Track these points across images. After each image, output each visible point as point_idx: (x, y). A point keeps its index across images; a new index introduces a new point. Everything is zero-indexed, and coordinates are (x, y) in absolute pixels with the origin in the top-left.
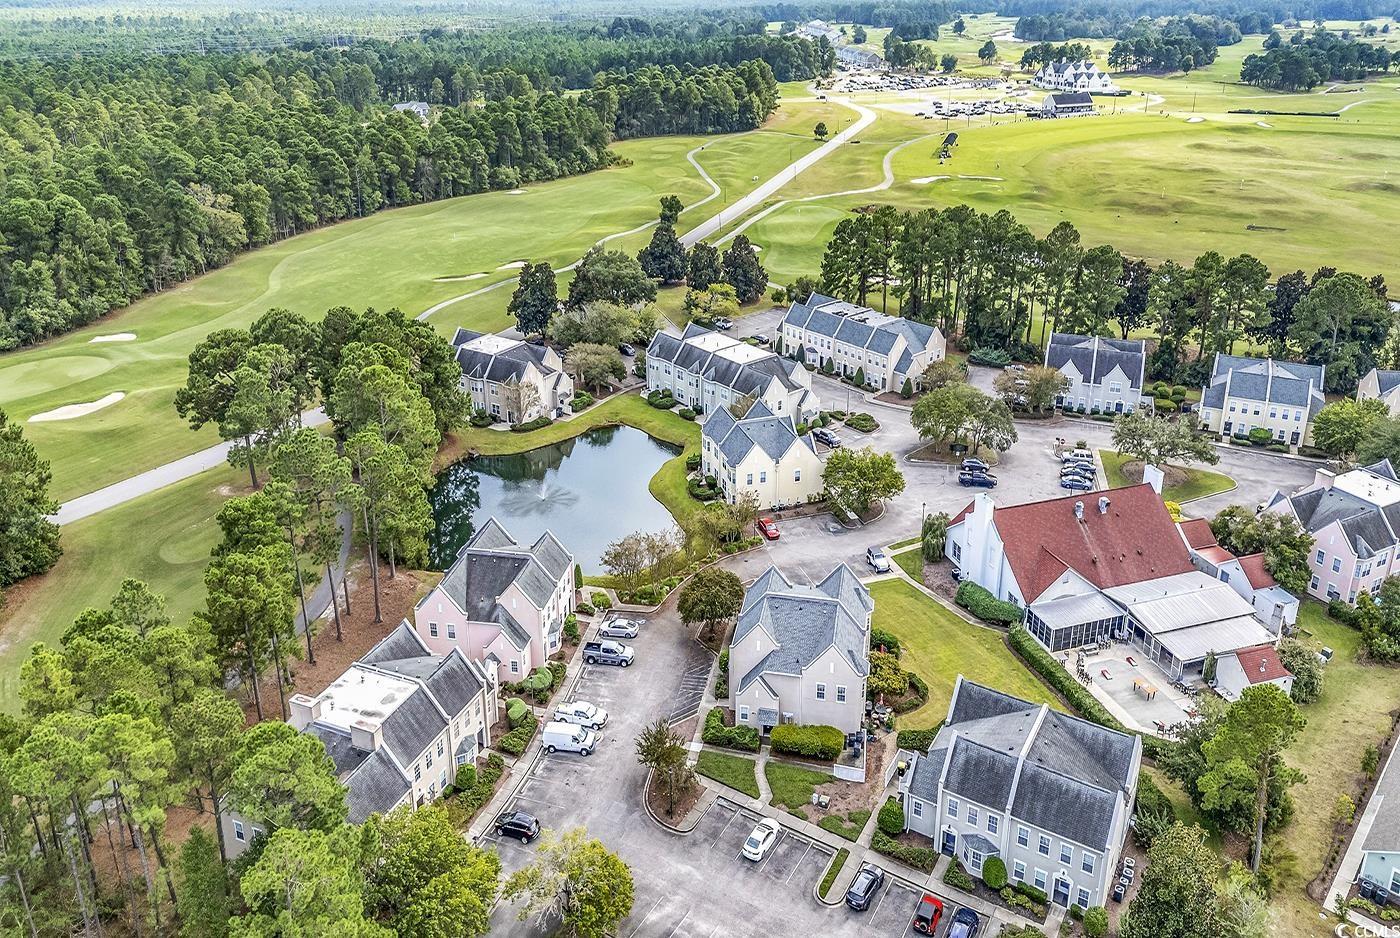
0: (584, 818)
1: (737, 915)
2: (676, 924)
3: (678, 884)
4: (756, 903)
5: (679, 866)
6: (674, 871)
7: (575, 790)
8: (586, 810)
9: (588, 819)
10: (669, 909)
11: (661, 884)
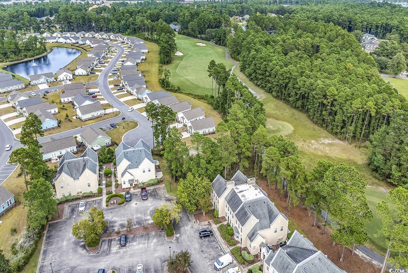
0: (195, 249)
1: (134, 254)
2: (148, 243)
3: (155, 250)
4: (131, 259)
5: (158, 254)
6: (159, 252)
7: (206, 254)
8: (197, 252)
9: (193, 250)
10: (152, 244)
11: (159, 248)
